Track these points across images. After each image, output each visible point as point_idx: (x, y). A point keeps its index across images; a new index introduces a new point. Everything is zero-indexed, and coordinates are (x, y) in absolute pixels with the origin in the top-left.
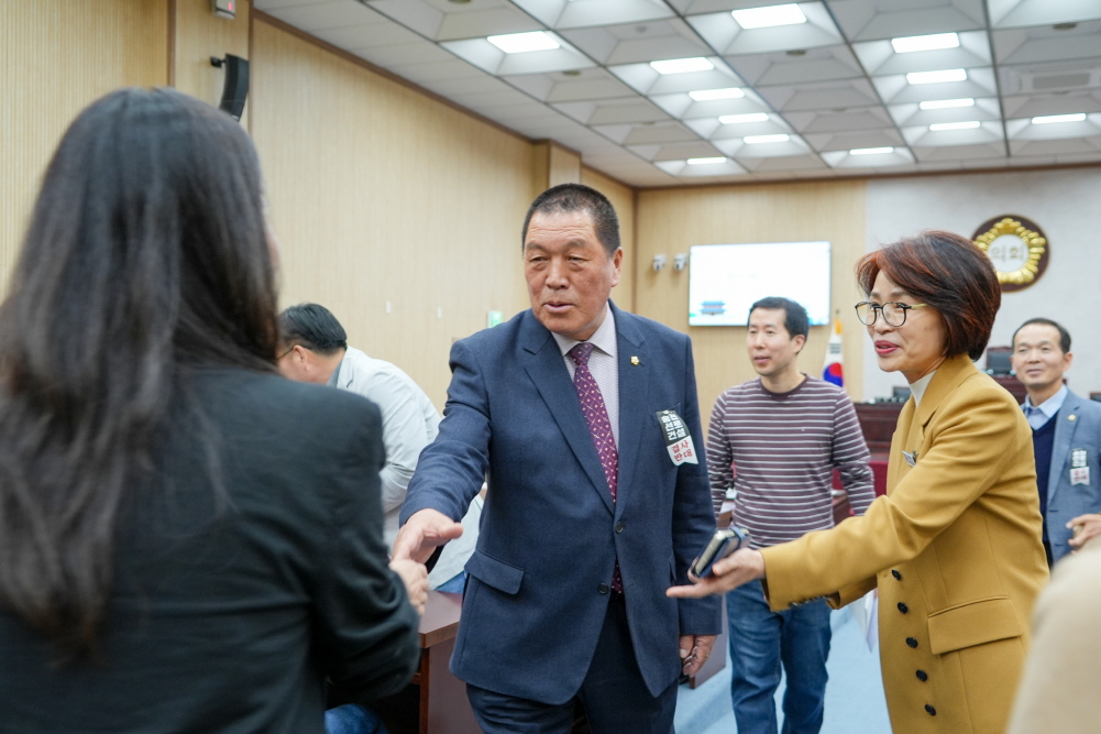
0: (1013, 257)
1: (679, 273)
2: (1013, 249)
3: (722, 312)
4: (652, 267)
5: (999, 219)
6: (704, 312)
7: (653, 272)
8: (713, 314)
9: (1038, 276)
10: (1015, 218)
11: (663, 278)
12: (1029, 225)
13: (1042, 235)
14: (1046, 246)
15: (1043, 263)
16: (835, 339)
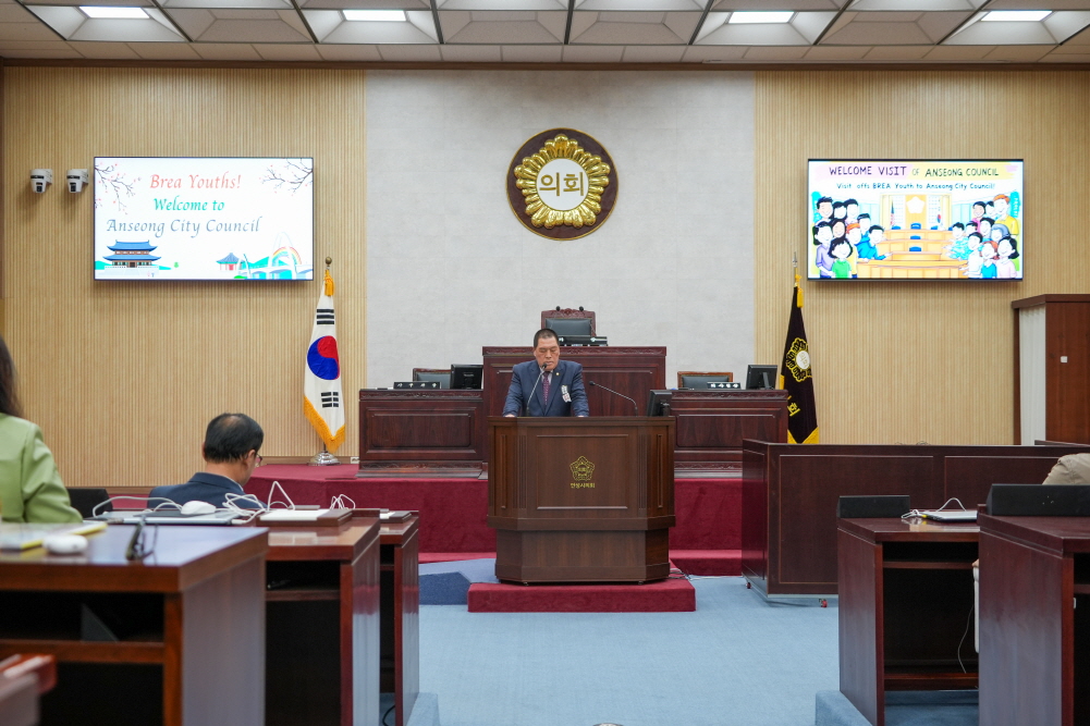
0: (571, 189)
1: (77, 196)
2: (570, 177)
3: (149, 261)
4: (29, 186)
5: (551, 135)
6: (116, 262)
7: (32, 195)
8: (132, 265)
9: (602, 215)
10: (571, 134)
11: (49, 206)
12: (591, 146)
13: (607, 159)
14: (612, 175)
15: (608, 199)
16: (325, 303)
